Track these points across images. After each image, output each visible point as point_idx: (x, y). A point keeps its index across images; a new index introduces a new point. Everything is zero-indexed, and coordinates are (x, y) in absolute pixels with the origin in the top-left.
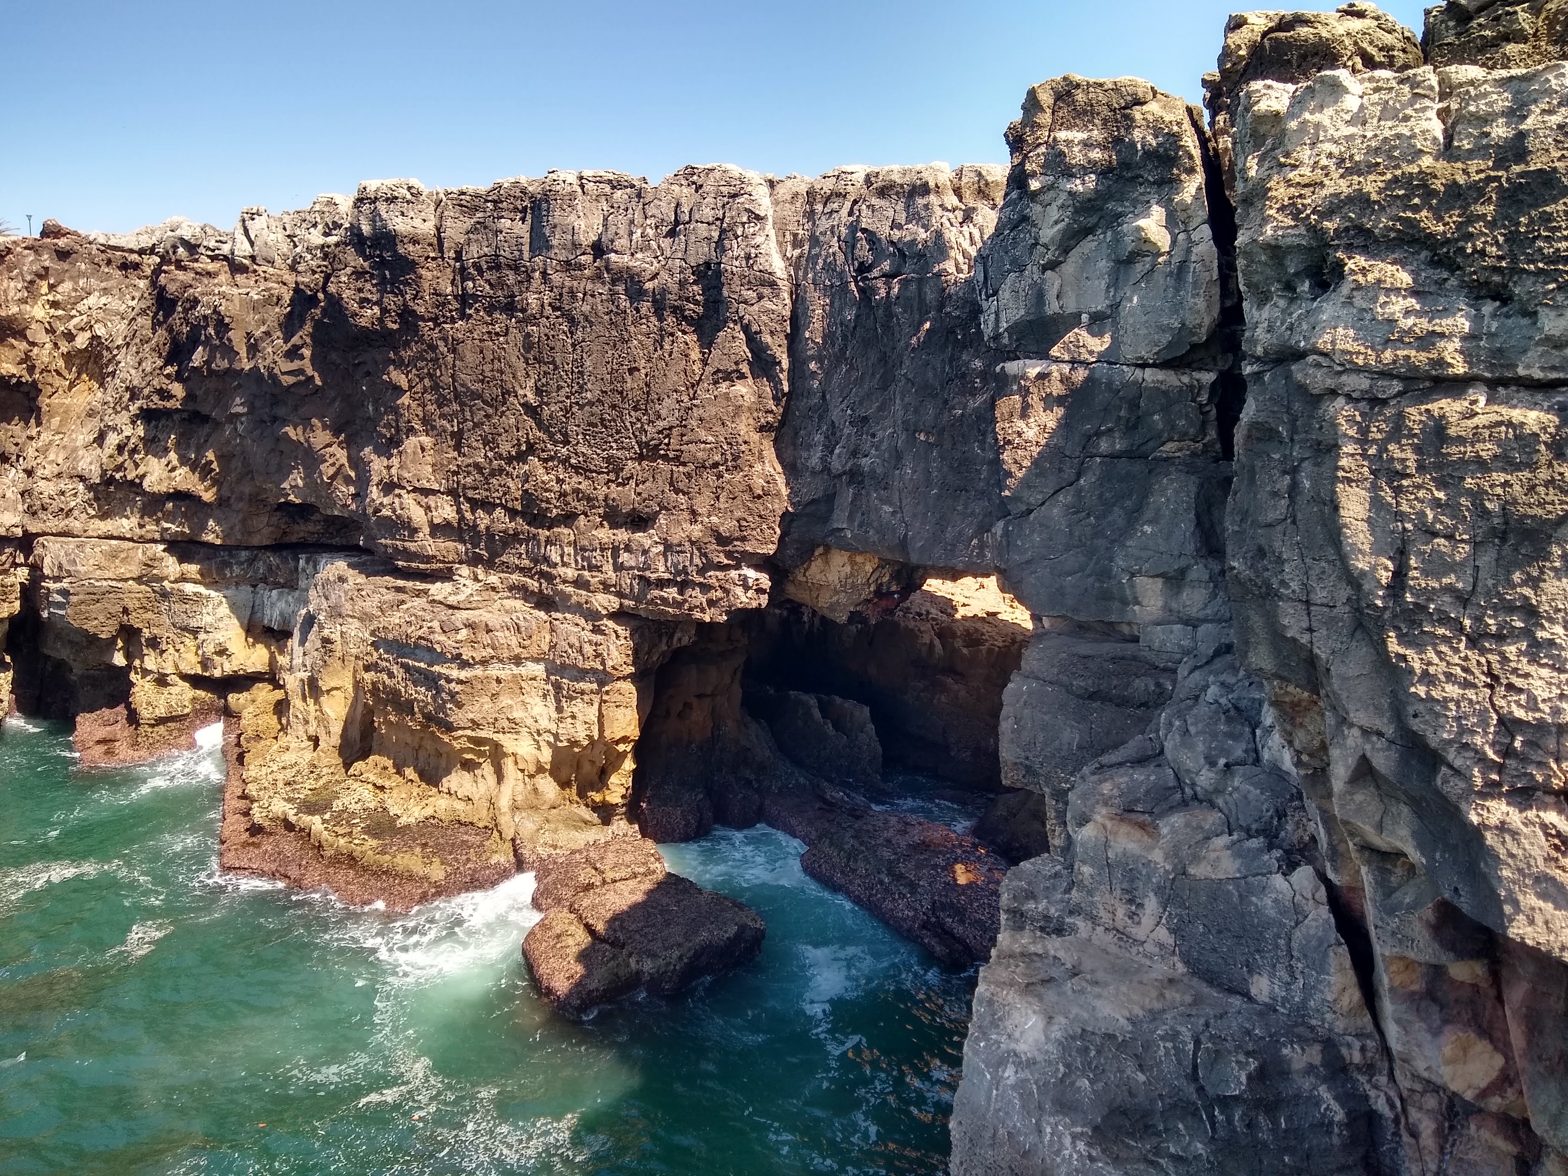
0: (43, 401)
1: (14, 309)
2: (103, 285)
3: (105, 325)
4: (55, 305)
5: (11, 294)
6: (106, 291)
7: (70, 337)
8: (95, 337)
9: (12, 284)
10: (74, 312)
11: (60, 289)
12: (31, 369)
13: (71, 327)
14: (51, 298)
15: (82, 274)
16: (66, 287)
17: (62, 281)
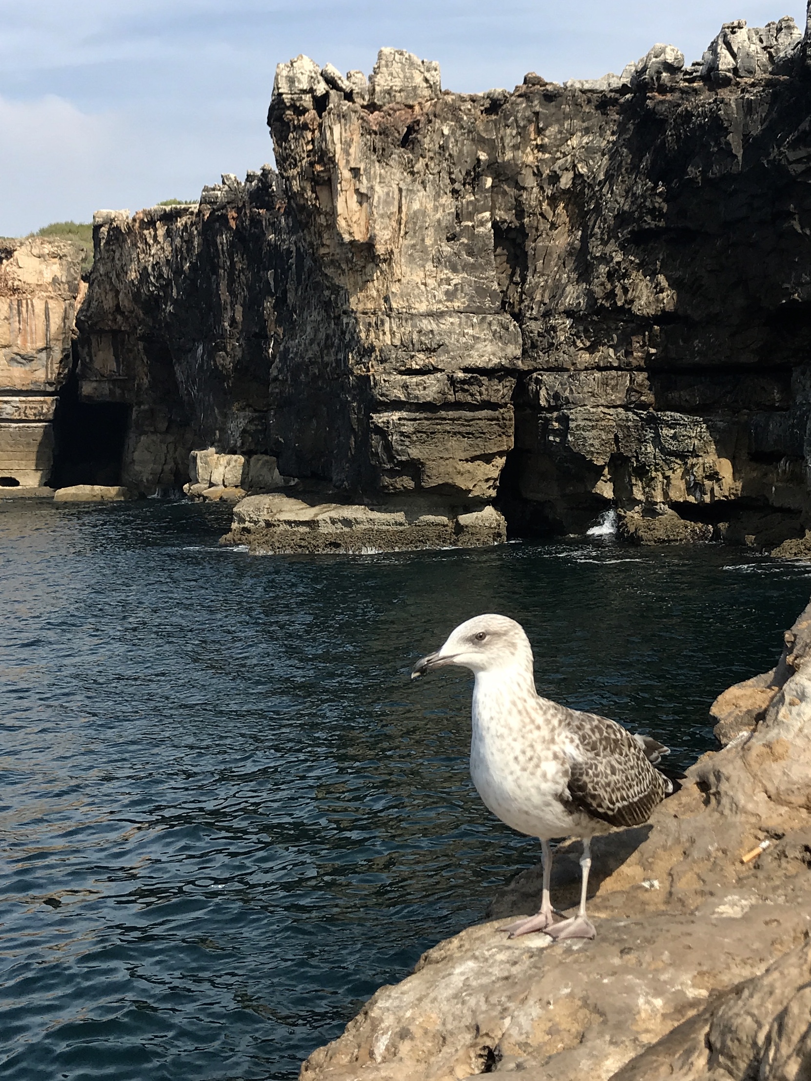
0: (530, 245)
1: (509, 155)
2: (585, 125)
3: (587, 164)
4: (541, 148)
5: (507, 141)
6: (587, 131)
7: (554, 178)
8: (578, 176)
9: (508, 131)
10: (558, 154)
11: (547, 133)
12: (520, 214)
13: (557, 169)
14: (539, 142)
15: (567, 117)
16: (553, 130)
17: (551, 125)
